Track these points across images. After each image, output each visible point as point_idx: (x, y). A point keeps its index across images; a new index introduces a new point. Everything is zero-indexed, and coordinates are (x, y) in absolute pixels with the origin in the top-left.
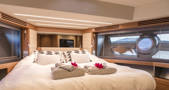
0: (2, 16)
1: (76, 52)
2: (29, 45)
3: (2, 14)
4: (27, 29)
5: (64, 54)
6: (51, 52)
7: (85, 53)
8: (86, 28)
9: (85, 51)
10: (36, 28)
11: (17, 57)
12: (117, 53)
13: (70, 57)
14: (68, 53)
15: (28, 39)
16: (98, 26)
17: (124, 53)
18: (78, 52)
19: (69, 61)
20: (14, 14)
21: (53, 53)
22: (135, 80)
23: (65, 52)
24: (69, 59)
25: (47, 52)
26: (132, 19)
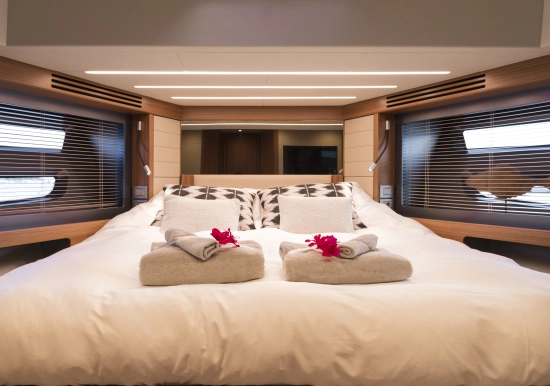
0: (53, 81)
1: (302, 192)
2: (147, 167)
3: (53, 75)
4: (144, 117)
5: (260, 196)
6: (214, 191)
7: (341, 195)
8: (352, 98)
9: (340, 188)
10: (177, 111)
11: (118, 206)
12: (488, 197)
13: (276, 210)
14: (273, 193)
15: (148, 150)
16: (393, 87)
17: (519, 198)
18: (313, 190)
19: (272, 223)
20: (87, 72)
21: (221, 192)
22: (482, 323)
23: (266, 192)
24: (273, 216)
25: (201, 190)
26: (537, 43)
